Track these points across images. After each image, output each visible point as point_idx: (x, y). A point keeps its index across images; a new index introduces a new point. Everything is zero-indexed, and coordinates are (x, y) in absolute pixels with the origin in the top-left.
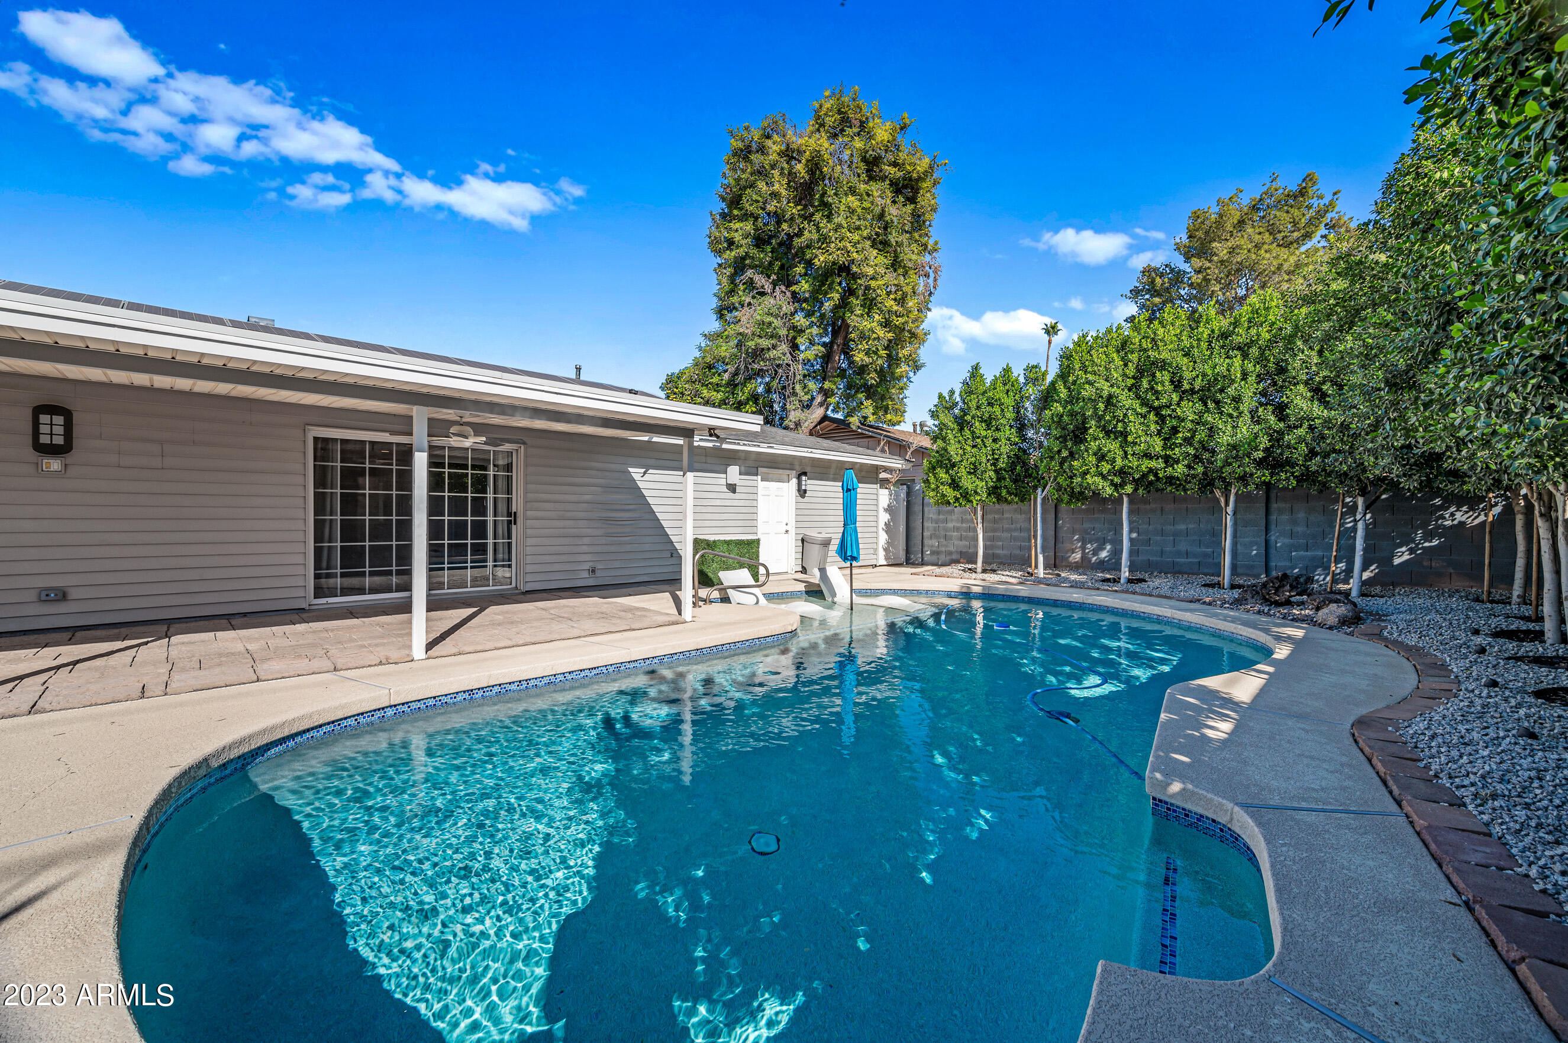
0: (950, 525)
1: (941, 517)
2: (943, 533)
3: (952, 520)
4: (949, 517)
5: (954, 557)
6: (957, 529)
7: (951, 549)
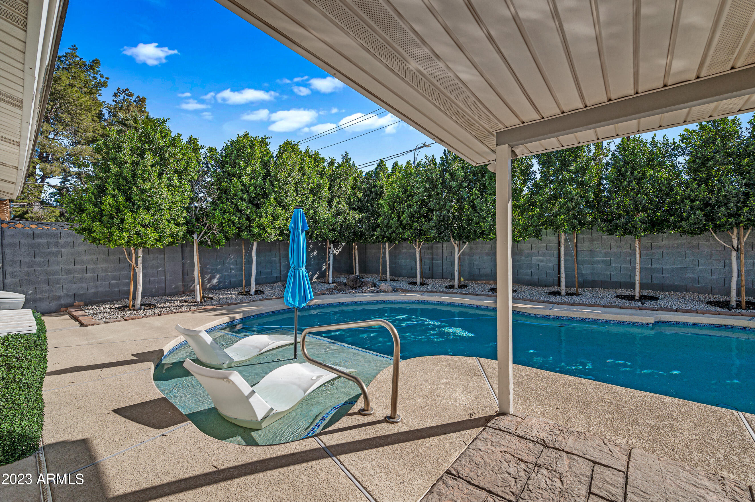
0: (54, 268)
3: (58, 263)
4: (52, 259)
5: (63, 301)
6: (68, 272)
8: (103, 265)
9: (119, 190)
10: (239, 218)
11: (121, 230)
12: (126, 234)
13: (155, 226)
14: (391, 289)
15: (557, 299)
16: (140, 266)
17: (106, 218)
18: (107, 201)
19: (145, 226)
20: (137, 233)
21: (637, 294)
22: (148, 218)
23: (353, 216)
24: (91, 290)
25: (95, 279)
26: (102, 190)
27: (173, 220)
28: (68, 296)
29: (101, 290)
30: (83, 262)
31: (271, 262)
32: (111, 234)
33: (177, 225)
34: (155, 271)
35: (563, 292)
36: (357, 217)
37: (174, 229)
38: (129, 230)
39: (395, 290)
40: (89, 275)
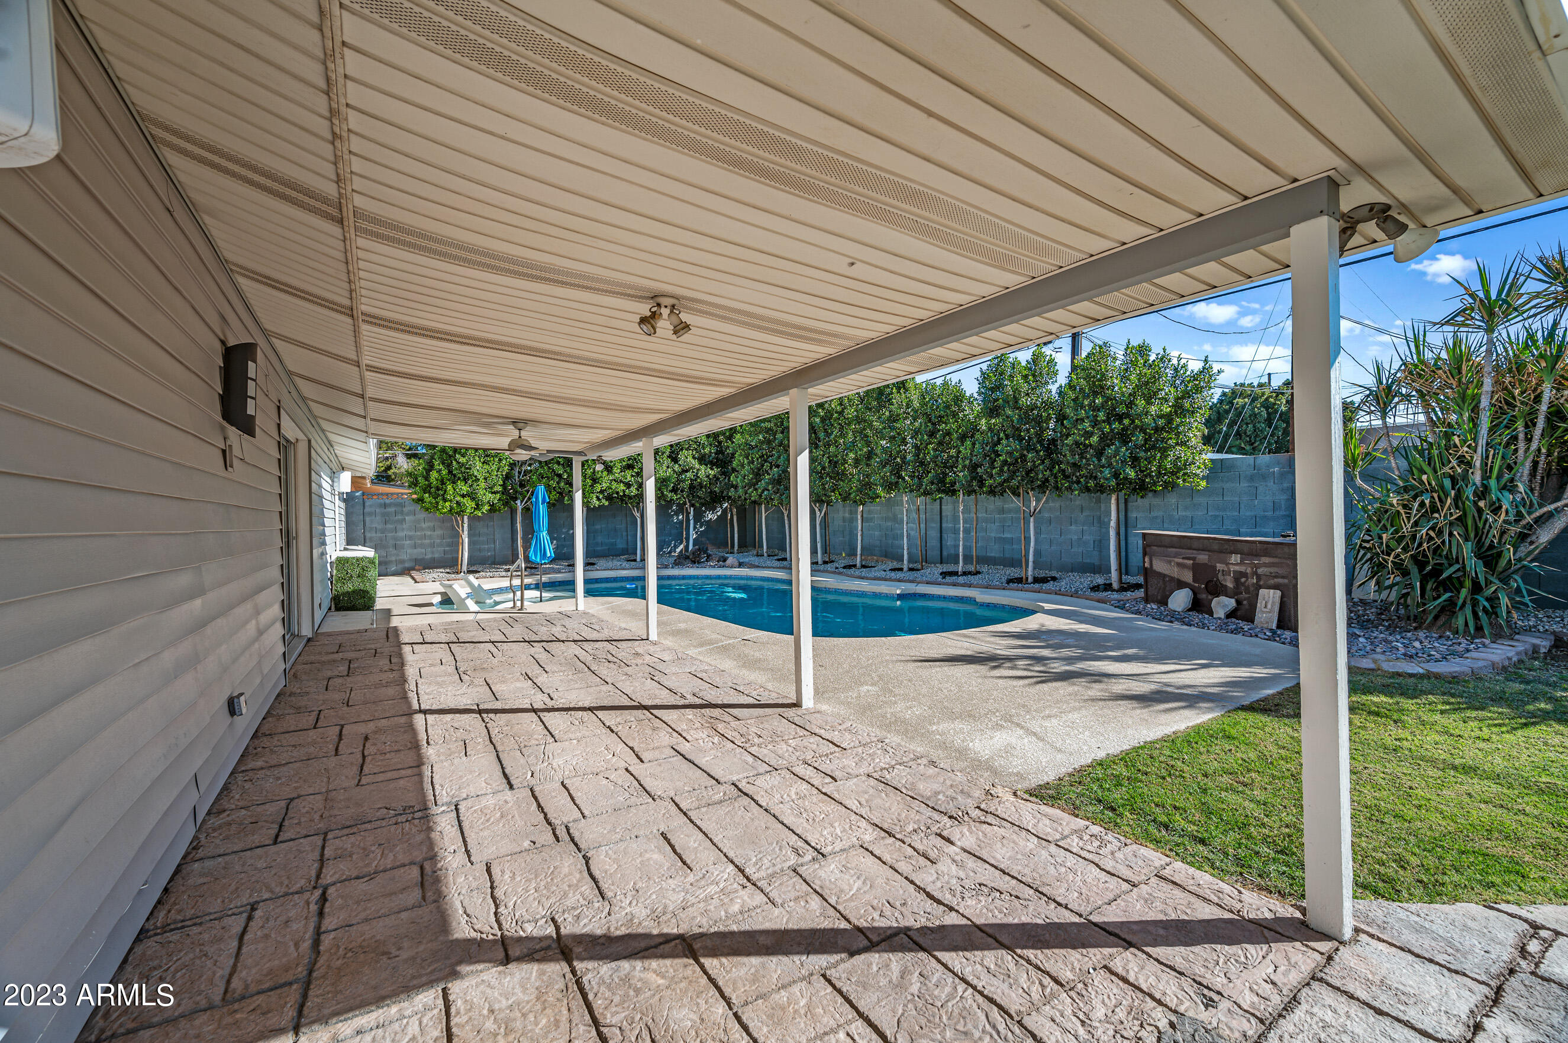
0: (401, 534)
1: (389, 526)
2: (392, 542)
3: (403, 530)
4: (399, 527)
5: (407, 565)
6: (411, 538)
7: (404, 557)
8: (439, 532)
9: (443, 464)
10: (558, 483)
11: (445, 500)
12: (447, 504)
13: (472, 496)
14: (736, 564)
15: (899, 575)
16: (466, 533)
17: (433, 490)
18: (434, 475)
19: (463, 496)
20: (458, 503)
21: (960, 569)
22: (465, 489)
23: (705, 472)
24: (429, 556)
25: (432, 545)
26: (430, 467)
27: (490, 489)
28: (410, 560)
29: (436, 556)
30: (423, 529)
31: (615, 530)
32: (437, 503)
33: (495, 493)
34: (485, 539)
35: (905, 568)
36: (712, 472)
37: (489, 496)
38: (451, 501)
39: (741, 565)
40: (427, 541)
